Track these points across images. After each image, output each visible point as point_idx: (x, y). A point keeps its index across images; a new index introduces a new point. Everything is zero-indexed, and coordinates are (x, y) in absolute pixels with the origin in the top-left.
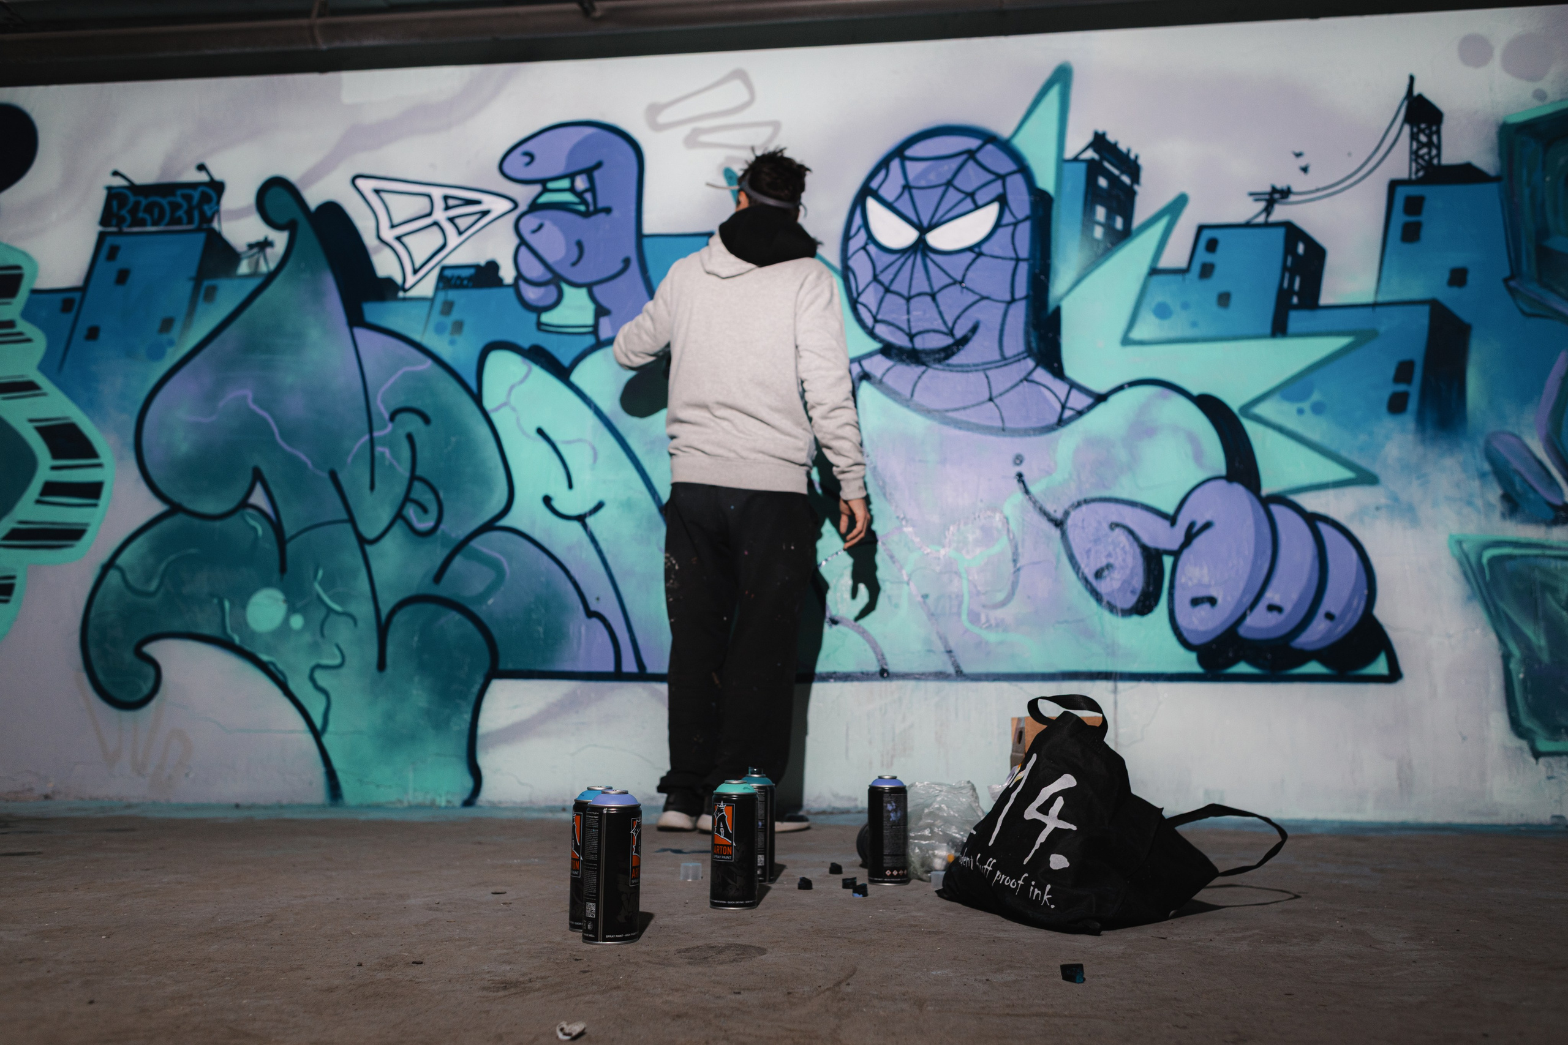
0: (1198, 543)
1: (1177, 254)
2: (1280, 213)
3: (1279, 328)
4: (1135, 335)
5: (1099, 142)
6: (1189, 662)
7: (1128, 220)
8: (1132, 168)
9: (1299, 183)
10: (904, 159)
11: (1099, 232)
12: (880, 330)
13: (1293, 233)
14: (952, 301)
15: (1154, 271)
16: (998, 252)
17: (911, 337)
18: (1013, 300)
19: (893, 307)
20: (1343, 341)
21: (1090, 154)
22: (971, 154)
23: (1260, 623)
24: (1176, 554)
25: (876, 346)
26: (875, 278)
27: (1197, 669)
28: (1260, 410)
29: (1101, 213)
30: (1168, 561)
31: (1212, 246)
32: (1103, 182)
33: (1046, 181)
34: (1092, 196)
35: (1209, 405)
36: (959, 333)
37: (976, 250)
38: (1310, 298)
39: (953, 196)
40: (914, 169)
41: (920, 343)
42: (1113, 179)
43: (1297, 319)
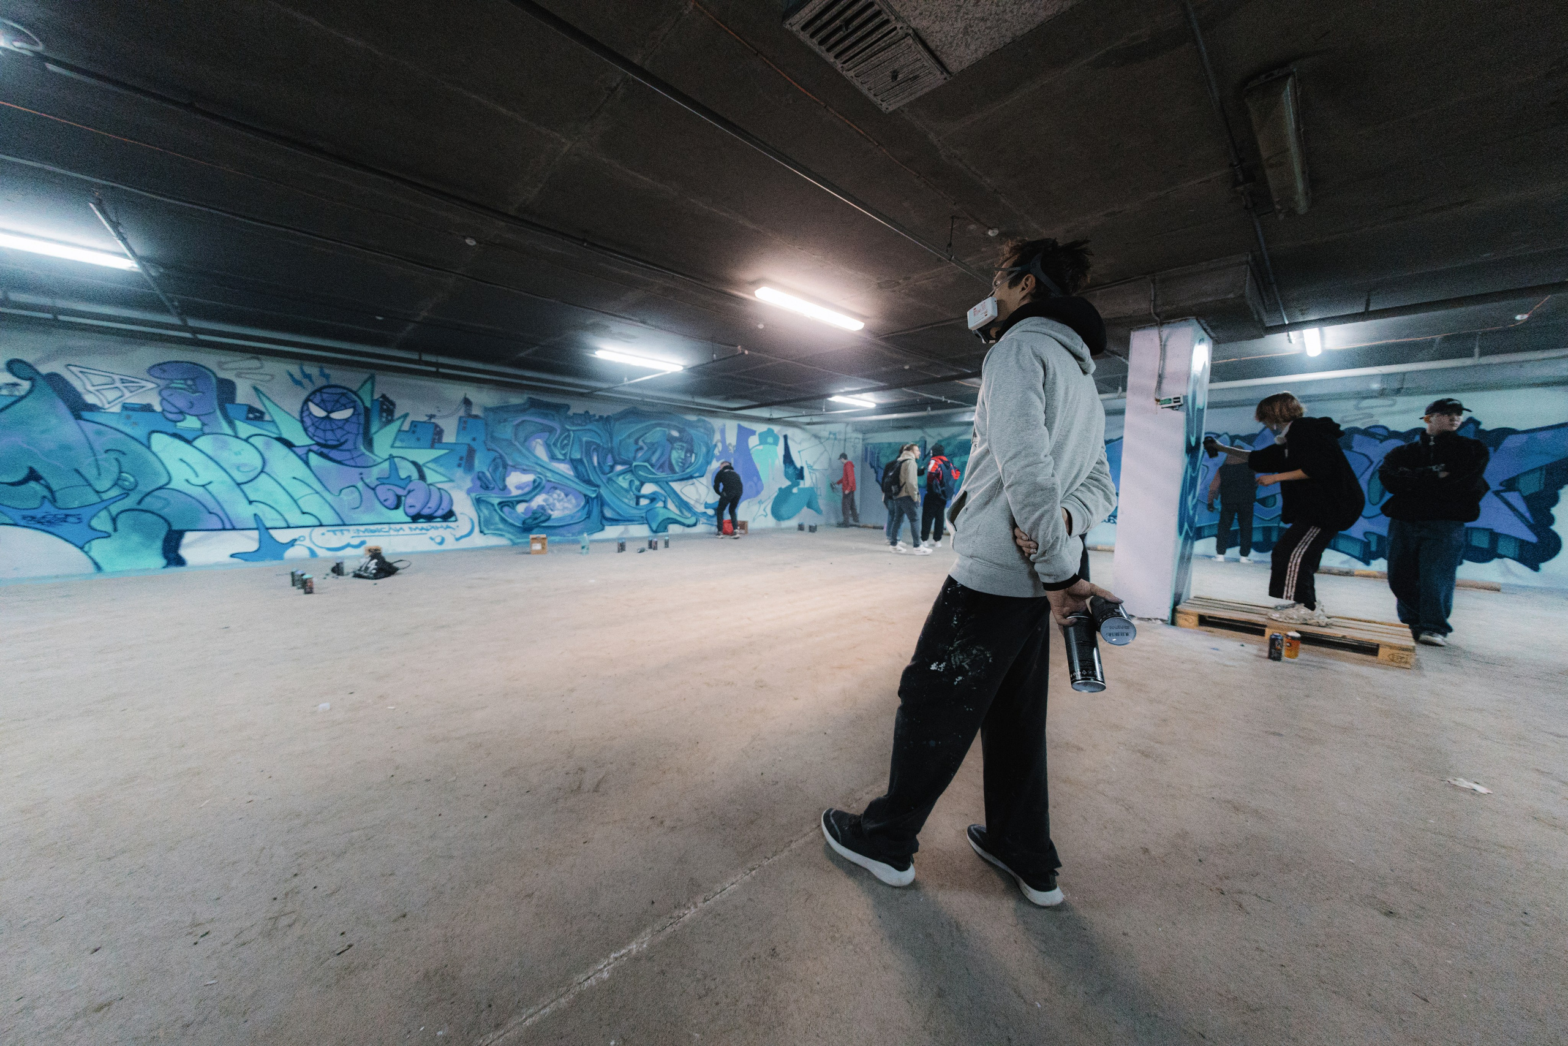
0: (411, 494)
1: (406, 427)
2: (433, 420)
3: (432, 447)
4: (396, 445)
5: (383, 396)
6: (409, 519)
7: (392, 418)
8: (393, 404)
9: (438, 414)
10: (321, 393)
11: (384, 420)
12: (315, 438)
13: (437, 426)
14: (339, 433)
15: (399, 431)
16: (353, 421)
17: (326, 441)
18: (358, 434)
19: (320, 433)
20: (446, 451)
21: (381, 399)
22: (343, 394)
23: (426, 511)
24: (405, 496)
25: (314, 442)
26: (313, 424)
27: (411, 521)
28: (428, 465)
29: (385, 415)
30: (403, 498)
31: (415, 426)
32: (385, 407)
33: (368, 404)
34: (382, 410)
35: (415, 463)
36: (342, 441)
37: (347, 420)
38: (440, 440)
39: (338, 405)
40: (325, 396)
41: (330, 443)
42: (388, 407)
43: (436, 445)
